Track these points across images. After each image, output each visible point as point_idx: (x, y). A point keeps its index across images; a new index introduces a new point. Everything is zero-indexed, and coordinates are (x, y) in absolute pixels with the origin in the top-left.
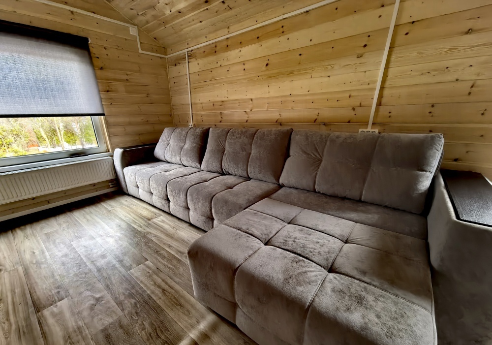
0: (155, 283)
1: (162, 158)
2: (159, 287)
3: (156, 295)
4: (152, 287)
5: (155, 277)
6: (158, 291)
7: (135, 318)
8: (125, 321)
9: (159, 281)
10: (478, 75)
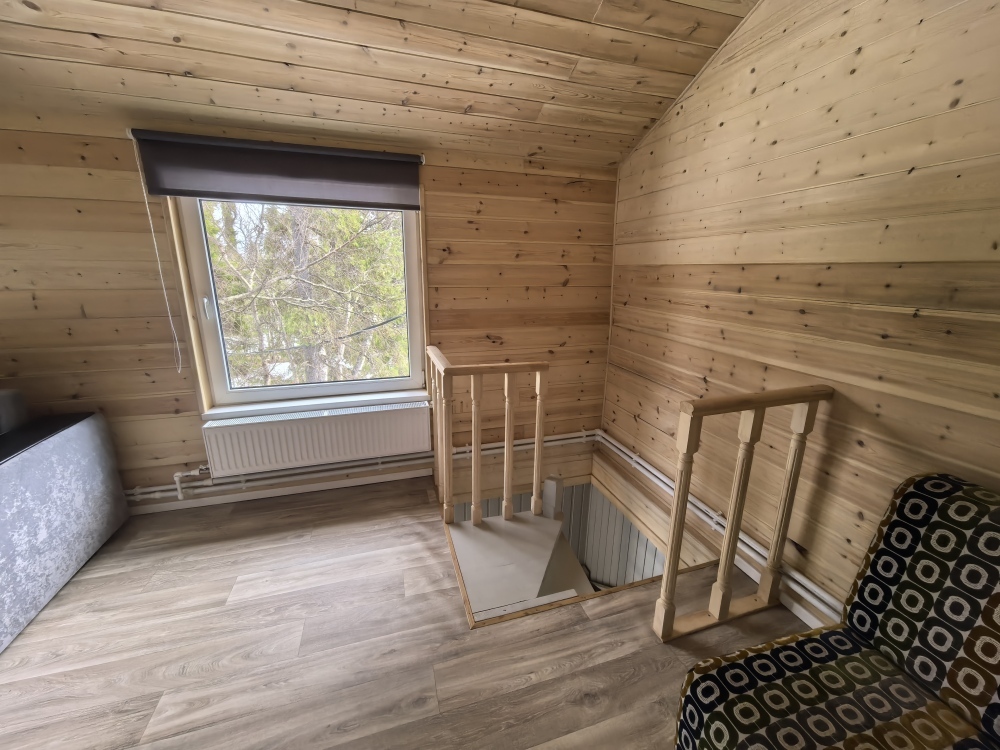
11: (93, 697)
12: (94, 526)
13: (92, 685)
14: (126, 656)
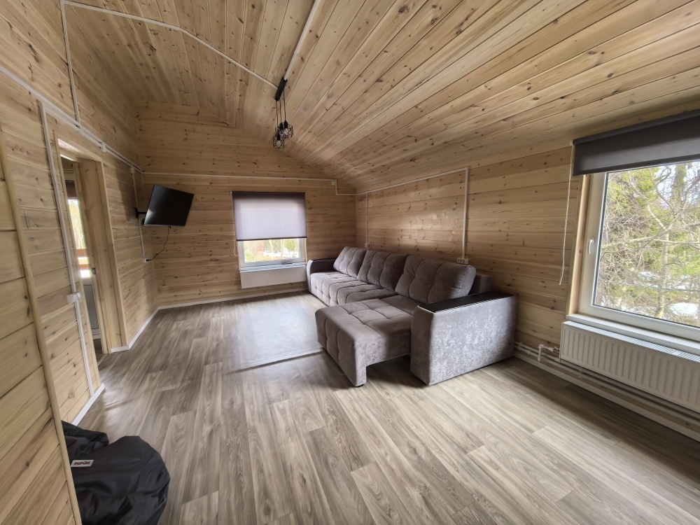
1: (337, 269)
10: (509, 228)
11: (463, 420)
12: (496, 350)
13: (466, 416)
14: (481, 416)
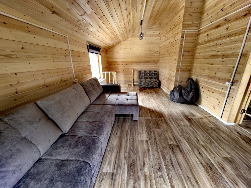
0: (143, 131)
2: (142, 129)
3: (145, 128)
4: (144, 130)
5: (141, 132)
6: (143, 128)
7: (152, 127)
8: (154, 127)
9: (141, 131)
